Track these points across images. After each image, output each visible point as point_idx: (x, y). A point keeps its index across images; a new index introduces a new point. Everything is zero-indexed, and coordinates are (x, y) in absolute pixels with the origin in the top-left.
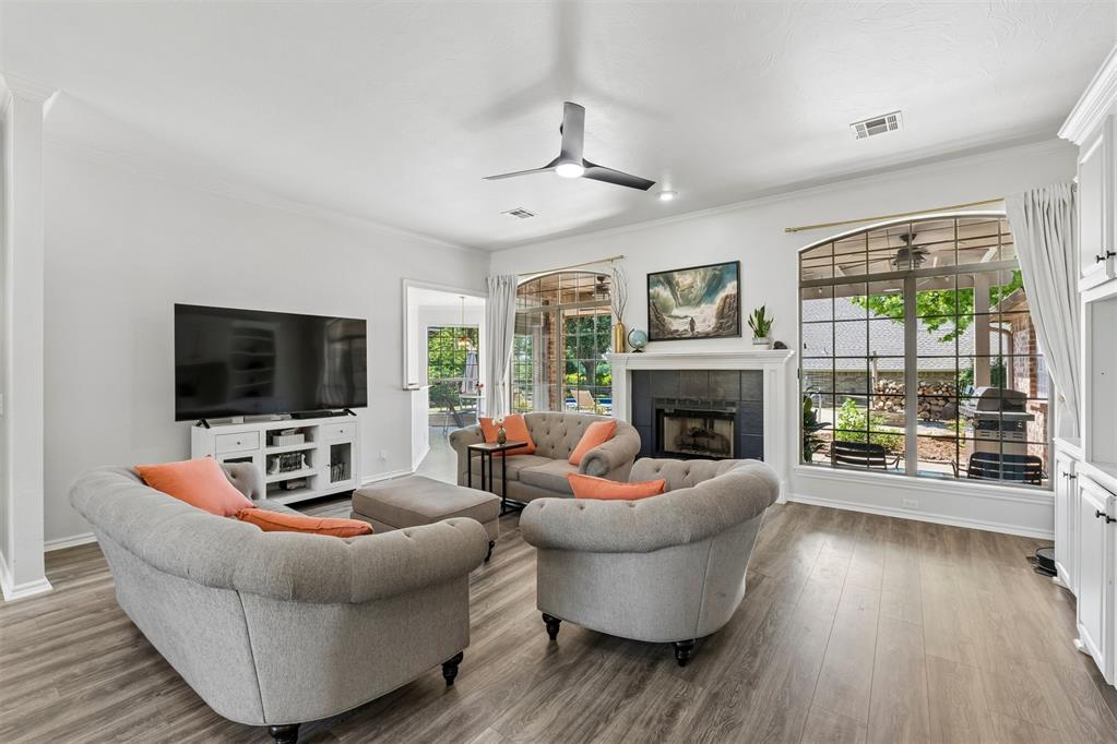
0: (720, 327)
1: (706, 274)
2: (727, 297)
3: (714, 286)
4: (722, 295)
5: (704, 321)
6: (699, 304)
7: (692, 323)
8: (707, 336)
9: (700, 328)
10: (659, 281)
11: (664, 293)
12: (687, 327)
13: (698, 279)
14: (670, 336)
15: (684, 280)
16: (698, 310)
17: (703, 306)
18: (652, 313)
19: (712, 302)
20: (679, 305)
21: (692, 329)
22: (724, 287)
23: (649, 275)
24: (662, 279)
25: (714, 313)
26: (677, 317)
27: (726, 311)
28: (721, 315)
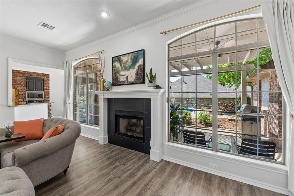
0: (137, 79)
1: (132, 56)
2: (139, 66)
3: (135, 61)
4: (138, 65)
5: (131, 77)
6: (129, 69)
7: (127, 77)
8: (132, 83)
9: (130, 80)
10: (116, 60)
11: (117, 65)
12: (125, 79)
13: (129, 58)
14: (120, 84)
15: (124, 59)
16: (129, 72)
17: (131, 70)
18: (114, 74)
19: (134, 68)
20: (123, 70)
21: (127, 80)
22: (138, 61)
23: (113, 58)
24: (117, 59)
25: (135, 73)
26: (122, 75)
27: (139, 72)
28: (137, 74)
